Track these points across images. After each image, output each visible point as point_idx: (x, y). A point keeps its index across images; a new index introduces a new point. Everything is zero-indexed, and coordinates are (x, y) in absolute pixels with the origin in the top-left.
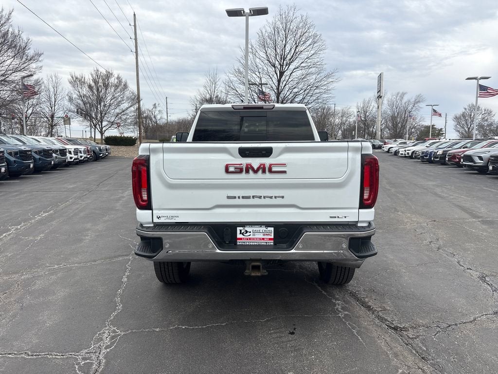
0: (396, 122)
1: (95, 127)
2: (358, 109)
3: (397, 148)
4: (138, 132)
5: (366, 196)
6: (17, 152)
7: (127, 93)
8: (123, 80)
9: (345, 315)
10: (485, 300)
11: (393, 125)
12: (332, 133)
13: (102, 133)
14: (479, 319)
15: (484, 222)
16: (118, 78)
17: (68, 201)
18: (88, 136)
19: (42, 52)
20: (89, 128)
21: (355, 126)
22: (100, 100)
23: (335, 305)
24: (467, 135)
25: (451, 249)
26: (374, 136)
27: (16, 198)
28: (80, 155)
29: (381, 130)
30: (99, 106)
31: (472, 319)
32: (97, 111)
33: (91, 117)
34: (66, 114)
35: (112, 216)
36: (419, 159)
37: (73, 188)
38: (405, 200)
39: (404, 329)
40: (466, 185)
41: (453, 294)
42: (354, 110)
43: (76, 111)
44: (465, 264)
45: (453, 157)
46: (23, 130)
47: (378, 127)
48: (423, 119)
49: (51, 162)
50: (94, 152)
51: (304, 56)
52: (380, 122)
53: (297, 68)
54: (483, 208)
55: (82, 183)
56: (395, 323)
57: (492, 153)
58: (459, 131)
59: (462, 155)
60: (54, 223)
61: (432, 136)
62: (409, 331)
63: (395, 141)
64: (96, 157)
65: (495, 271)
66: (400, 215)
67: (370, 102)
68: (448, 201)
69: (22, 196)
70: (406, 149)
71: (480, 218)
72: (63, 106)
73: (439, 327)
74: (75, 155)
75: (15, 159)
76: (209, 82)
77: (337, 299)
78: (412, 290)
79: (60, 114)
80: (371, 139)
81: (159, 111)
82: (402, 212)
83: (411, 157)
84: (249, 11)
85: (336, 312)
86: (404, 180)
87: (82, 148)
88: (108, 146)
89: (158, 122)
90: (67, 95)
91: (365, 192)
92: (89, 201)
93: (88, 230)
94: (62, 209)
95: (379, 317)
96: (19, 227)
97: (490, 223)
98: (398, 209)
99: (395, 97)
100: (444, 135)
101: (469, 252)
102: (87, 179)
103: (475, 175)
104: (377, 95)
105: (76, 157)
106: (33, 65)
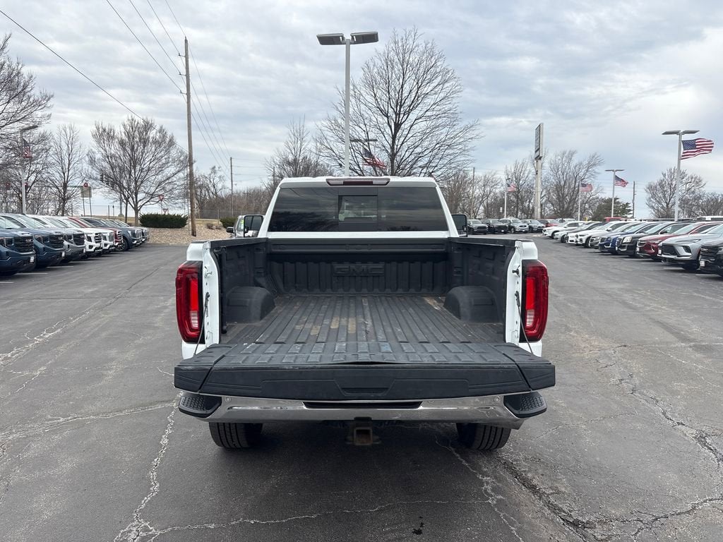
0: (563, 194)
1: (127, 201)
2: (508, 175)
3: (565, 233)
4: (190, 208)
5: (529, 323)
6: (11, 239)
7: (174, 153)
8: (169, 134)
9: (499, 501)
10: (708, 476)
11: (558, 198)
12: (470, 210)
13: (136, 210)
14: (700, 507)
15: (698, 348)
16: (161, 130)
17: (84, 313)
18: (117, 214)
19: (52, 94)
20: (119, 202)
21: (504, 199)
22: (134, 162)
23: (482, 484)
24: (666, 215)
25: (651, 391)
26: (531, 215)
27: (8, 308)
28: (103, 242)
29: (541, 205)
30: (133, 171)
31: (689, 507)
32: (130, 178)
33: (121, 186)
34: (84, 182)
35: (149, 337)
36: (597, 248)
37: (92, 293)
38: (581, 313)
39: (588, 526)
40: (667, 289)
41: (659, 466)
42: (501, 176)
43: (99, 177)
44: (673, 416)
45: (647, 246)
46: (22, 206)
47: (537, 200)
48: (601, 189)
49: (62, 253)
50: (124, 238)
51: (429, 101)
52: (539, 194)
53: (421, 118)
54: (694, 326)
55: (105, 285)
56: (575, 515)
57: (705, 242)
58: (653, 207)
59: (660, 244)
60: (61, 348)
61: (614, 213)
62: (595, 528)
63: (562, 221)
64: (127, 245)
65: (719, 428)
66: (573, 337)
67: (525, 165)
68: (644, 315)
69: (17, 306)
70: (578, 234)
71: (691, 342)
72: (81, 170)
73: (641, 521)
74: (96, 242)
75: (7, 250)
76: (292, 136)
77: (484, 474)
78: (598, 459)
79: (76, 181)
80: (527, 218)
81: (220, 177)
82: (577, 332)
83: (585, 246)
84: (350, 38)
85: (483, 496)
86: (577, 281)
87: (107, 232)
88: (145, 229)
89: (219, 193)
90: (87, 155)
91: (528, 316)
92: (116, 314)
93: (112, 359)
94: (75, 327)
95: (549, 504)
96: (9, 355)
97: (706, 349)
98: (571, 326)
99: (559, 158)
100: (632, 212)
101: (679, 397)
102: (114, 279)
103: (681, 274)
104: (534, 155)
105: (98, 245)
106: (39, 113)
